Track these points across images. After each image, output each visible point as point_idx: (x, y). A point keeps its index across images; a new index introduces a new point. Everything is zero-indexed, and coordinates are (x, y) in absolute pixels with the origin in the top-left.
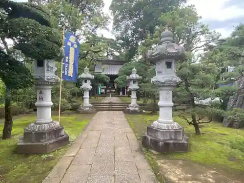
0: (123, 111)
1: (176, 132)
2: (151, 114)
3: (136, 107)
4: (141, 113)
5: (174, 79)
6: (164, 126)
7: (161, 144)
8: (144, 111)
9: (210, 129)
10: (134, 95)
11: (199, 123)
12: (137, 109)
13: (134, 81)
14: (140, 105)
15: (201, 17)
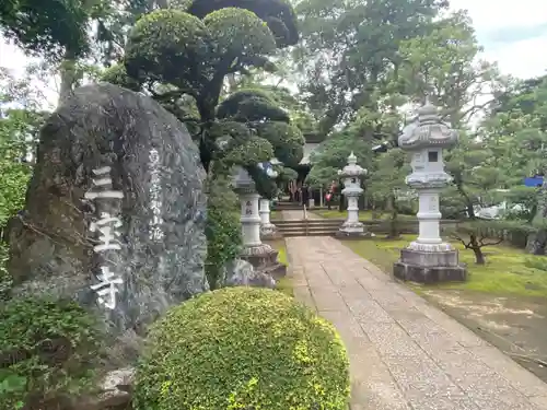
0: (333, 235)
1: (447, 255)
2: (388, 239)
3: (358, 227)
4: (368, 238)
5: (443, 178)
6: (428, 247)
7: (426, 271)
8: (373, 235)
9: (503, 257)
10: (353, 206)
11: (483, 245)
12: (361, 230)
13: (354, 178)
14: (364, 223)
15: (481, 49)
